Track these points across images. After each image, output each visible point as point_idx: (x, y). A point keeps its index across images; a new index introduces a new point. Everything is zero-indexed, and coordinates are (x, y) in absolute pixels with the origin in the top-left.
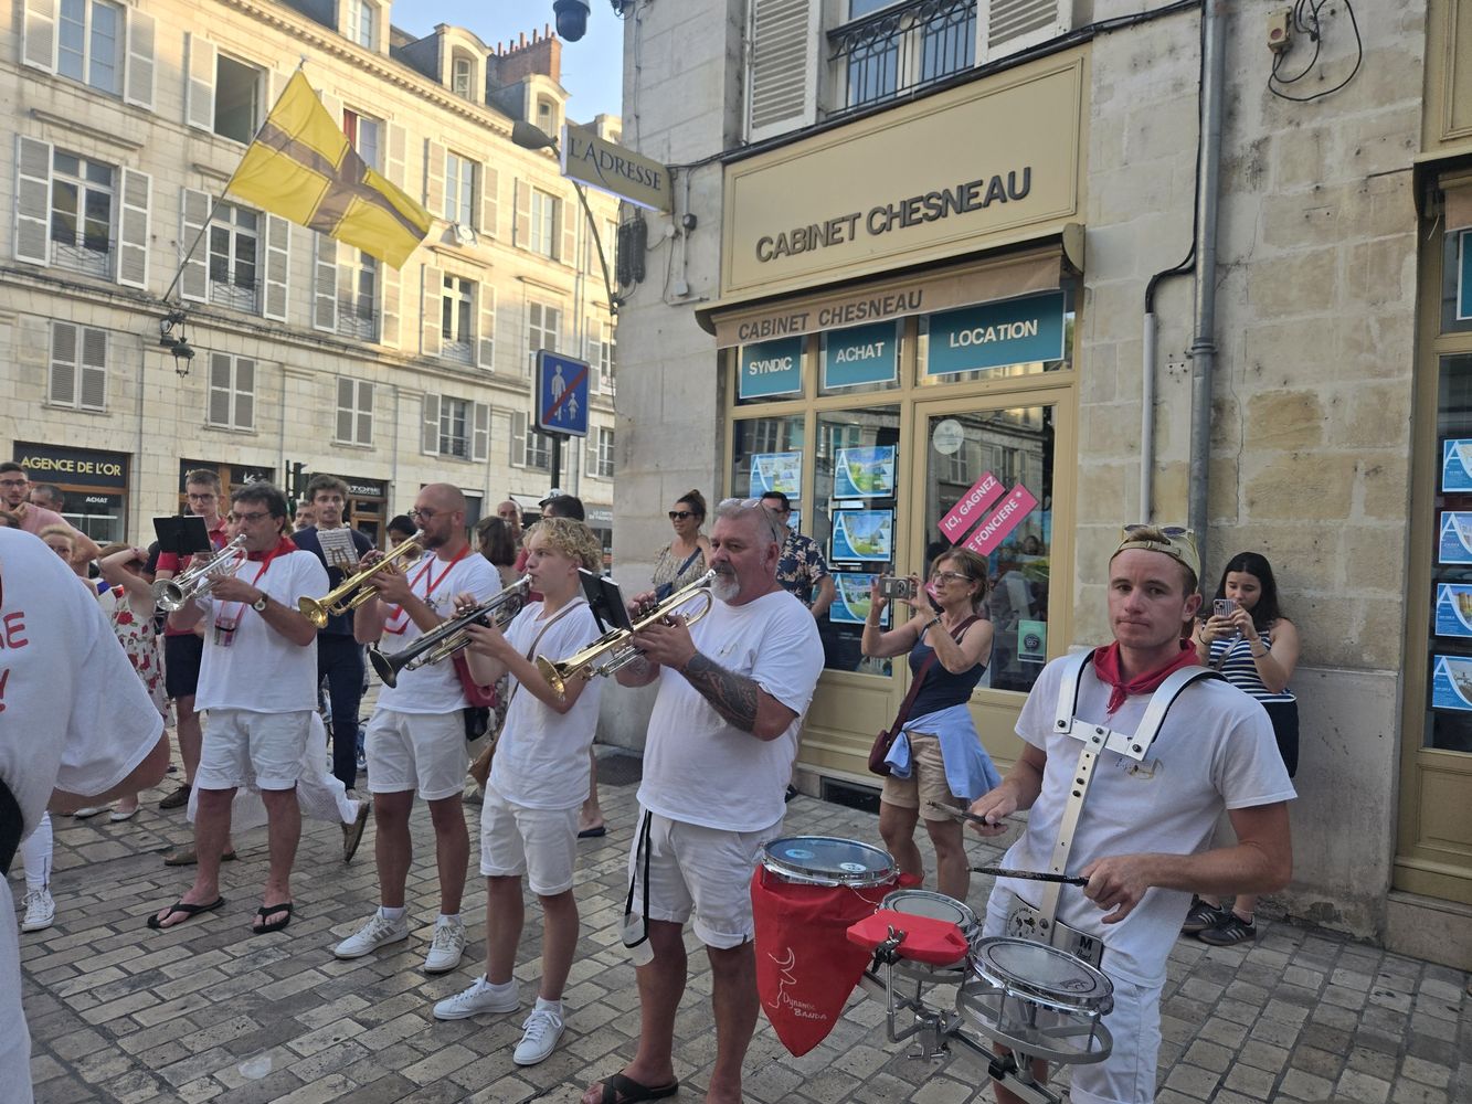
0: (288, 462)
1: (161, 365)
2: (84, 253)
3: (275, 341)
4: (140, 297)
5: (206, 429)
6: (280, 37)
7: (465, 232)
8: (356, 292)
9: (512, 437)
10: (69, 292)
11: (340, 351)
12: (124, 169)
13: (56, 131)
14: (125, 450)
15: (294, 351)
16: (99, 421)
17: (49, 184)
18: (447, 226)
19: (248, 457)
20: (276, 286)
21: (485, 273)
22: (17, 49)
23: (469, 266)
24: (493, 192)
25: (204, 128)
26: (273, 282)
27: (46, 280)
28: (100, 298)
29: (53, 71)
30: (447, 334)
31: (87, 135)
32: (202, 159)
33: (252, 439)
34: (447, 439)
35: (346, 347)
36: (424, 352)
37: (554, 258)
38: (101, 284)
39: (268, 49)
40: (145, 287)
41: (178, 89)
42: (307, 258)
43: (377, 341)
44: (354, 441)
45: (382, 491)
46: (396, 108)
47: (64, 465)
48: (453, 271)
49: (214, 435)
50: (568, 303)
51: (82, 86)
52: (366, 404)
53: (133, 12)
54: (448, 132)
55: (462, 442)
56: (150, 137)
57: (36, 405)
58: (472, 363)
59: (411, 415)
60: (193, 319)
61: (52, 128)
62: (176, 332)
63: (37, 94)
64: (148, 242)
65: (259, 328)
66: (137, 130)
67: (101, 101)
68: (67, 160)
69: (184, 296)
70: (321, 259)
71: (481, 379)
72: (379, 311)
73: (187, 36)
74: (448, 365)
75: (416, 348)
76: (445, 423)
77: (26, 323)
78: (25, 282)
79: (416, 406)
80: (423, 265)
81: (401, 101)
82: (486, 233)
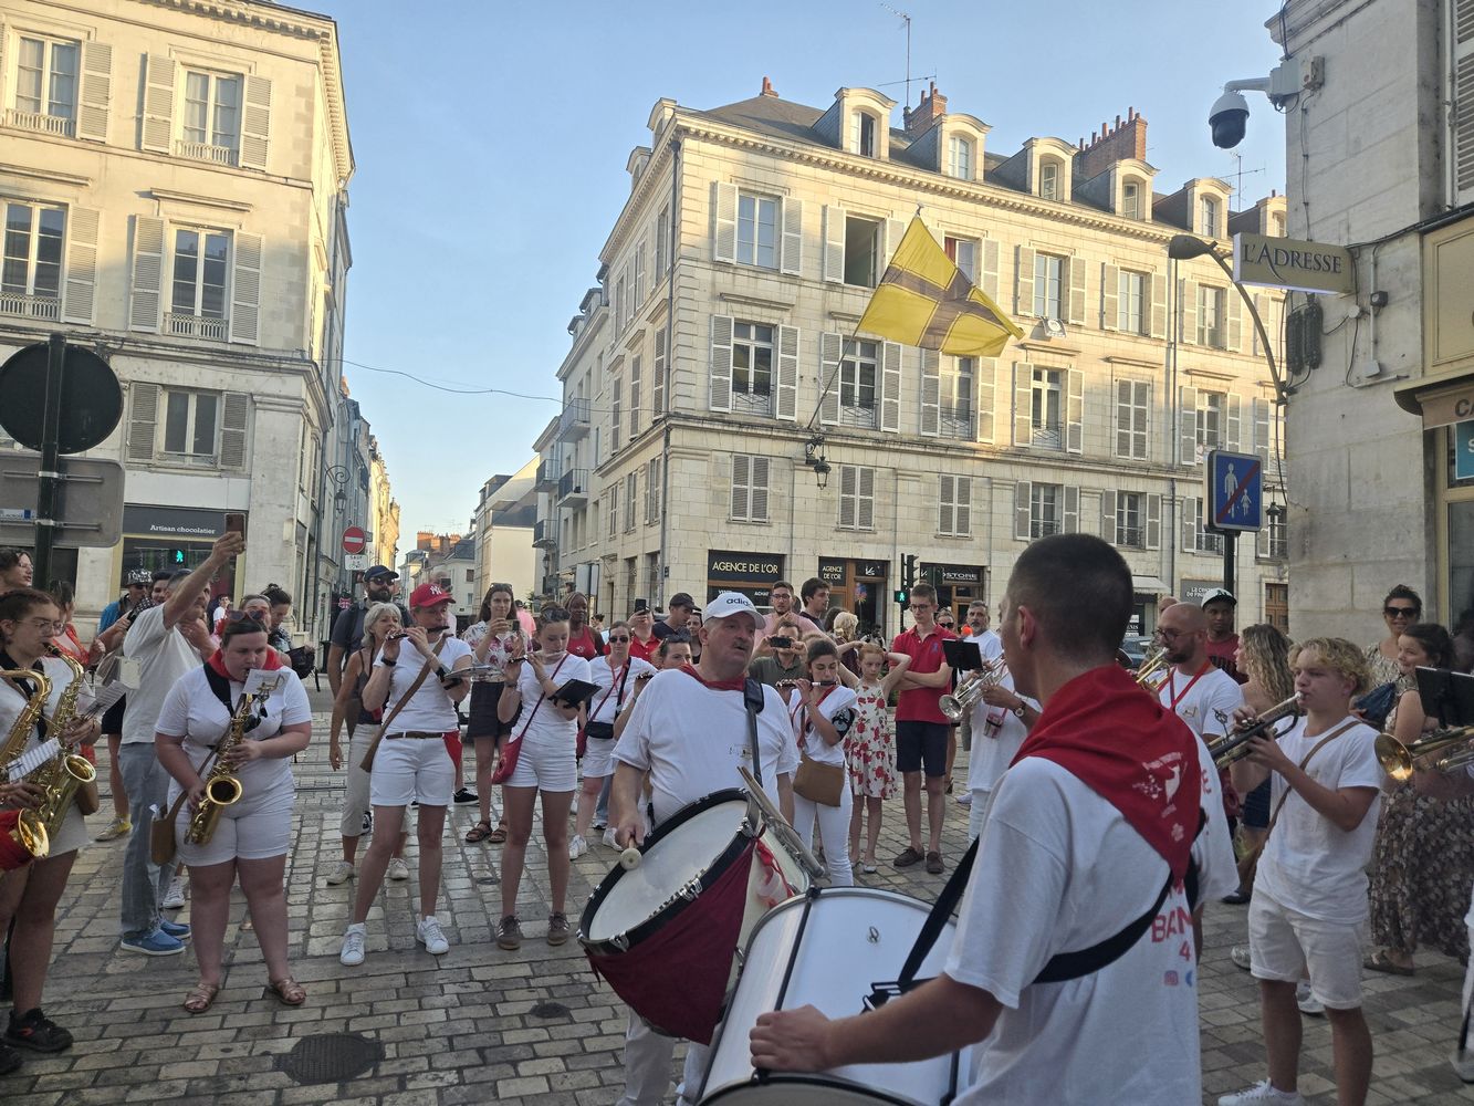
0: (903, 555)
1: (807, 479)
2: (753, 398)
3: (890, 450)
4: (791, 427)
5: (837, 530)
6: (894, 189)
7: (1054, 326)
8: (956, 398)
9: (1101, 516)
10: (744, 430)
11: (942, 452)
12: (781, 326)
13: (736, 307)
14: (780, 552)
15: (904, 456)
16: (763, 530)
17: (732, 348)
18: (1036, 323)
19: (870, 553)
20: (891, 402)
21: (1073, 361)
22: (712, 250)
23: (1058, 357)
24: (1081, 283)
25: (837, 280)
26: (887, 400)
27: (730, 423)
28: (765, 432)
29: (734, 261)
30: (1037, 424)
31: (756, 305)
32: (836, 307)
33: (872, 536)
34: (1037, 524)
35: (948, 448)
36: (1016, 444)
37: (1143, 332)
38: (765, 421)
39: (884, 203)
40: (795, 419)
41: (817, 253)
42: (915, 373)
43: (972, 438)
44: (954, 532)
45: (978, 578)
46: (990, 225)
47: (740, 567)
48: (1042, 363)
49: (843, 535)
50: (1159, 375)
51: (752, 268)
52: (964, 497)
53: (788, 200)
54: (1036, 235)
55: (1052, 525)
56: (799, 297)
57: (723, 521)
58: (1061, 448)
59: (1004, 503)
60: (829, 440)
61: (733, 304)
62: (817, 453)
63: (724, 281)
64: (797, 383)
65: (877, 441)
66: (787, 293)
67: (765, 276)
68: (742, 327)
69: (823, 422)
70: (927, 373)
71: (1070, 462)
72: (976, 411)
73: (824, 208)
74: (1038, 453)
75: (1008, 441)
76: (1035, 508)
77: (717, 459)
78: (716, 427)
79: (1009, 495)
80: (1014, 363)
81: (993, 218)
82: (1074, 322)
